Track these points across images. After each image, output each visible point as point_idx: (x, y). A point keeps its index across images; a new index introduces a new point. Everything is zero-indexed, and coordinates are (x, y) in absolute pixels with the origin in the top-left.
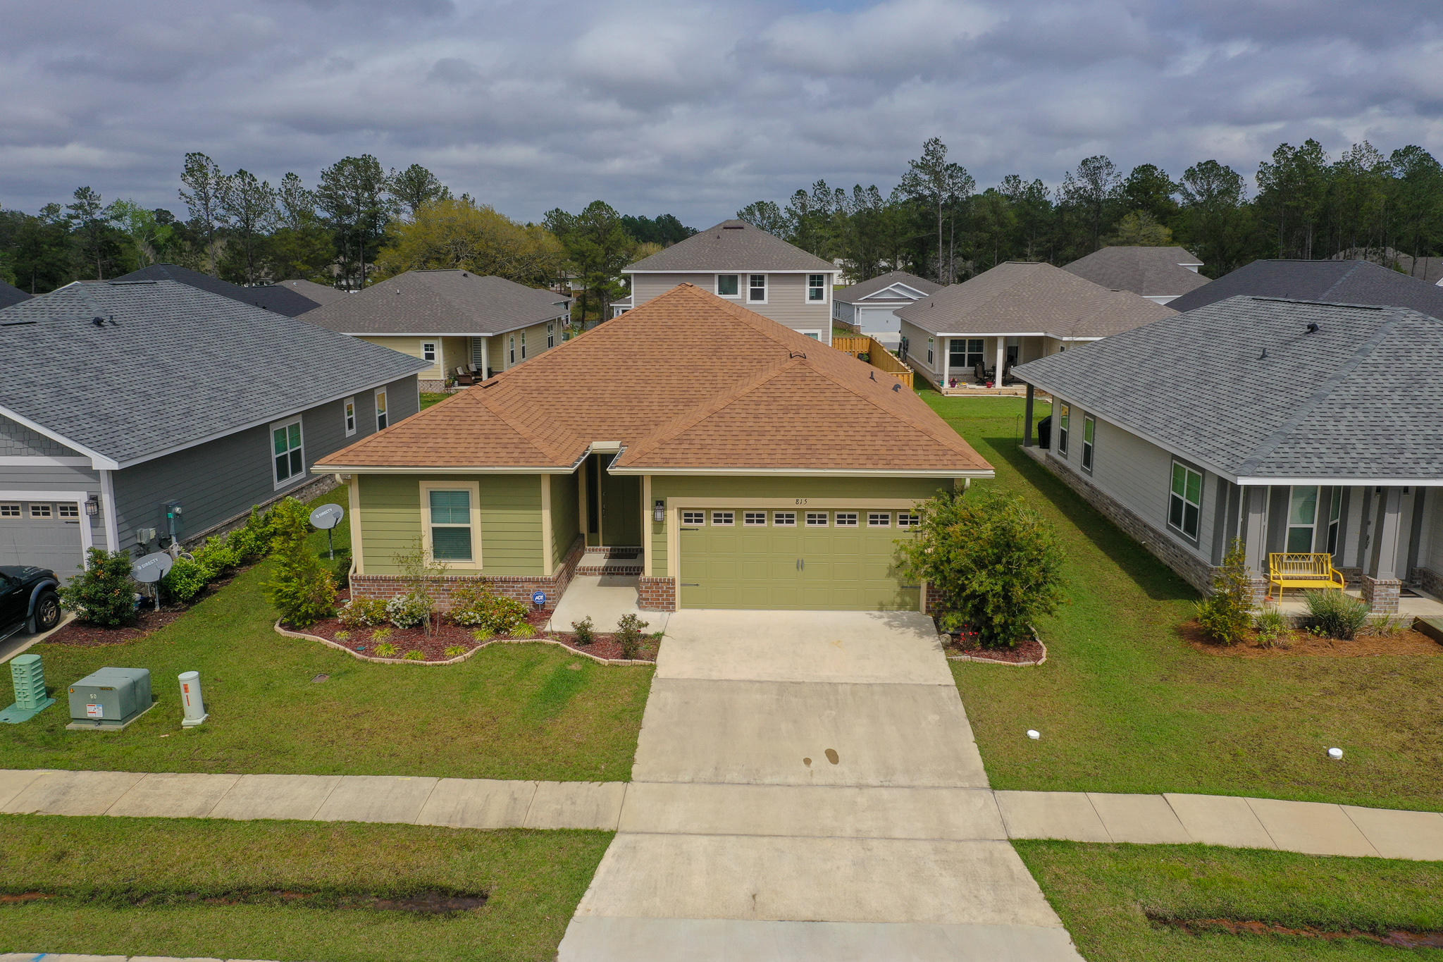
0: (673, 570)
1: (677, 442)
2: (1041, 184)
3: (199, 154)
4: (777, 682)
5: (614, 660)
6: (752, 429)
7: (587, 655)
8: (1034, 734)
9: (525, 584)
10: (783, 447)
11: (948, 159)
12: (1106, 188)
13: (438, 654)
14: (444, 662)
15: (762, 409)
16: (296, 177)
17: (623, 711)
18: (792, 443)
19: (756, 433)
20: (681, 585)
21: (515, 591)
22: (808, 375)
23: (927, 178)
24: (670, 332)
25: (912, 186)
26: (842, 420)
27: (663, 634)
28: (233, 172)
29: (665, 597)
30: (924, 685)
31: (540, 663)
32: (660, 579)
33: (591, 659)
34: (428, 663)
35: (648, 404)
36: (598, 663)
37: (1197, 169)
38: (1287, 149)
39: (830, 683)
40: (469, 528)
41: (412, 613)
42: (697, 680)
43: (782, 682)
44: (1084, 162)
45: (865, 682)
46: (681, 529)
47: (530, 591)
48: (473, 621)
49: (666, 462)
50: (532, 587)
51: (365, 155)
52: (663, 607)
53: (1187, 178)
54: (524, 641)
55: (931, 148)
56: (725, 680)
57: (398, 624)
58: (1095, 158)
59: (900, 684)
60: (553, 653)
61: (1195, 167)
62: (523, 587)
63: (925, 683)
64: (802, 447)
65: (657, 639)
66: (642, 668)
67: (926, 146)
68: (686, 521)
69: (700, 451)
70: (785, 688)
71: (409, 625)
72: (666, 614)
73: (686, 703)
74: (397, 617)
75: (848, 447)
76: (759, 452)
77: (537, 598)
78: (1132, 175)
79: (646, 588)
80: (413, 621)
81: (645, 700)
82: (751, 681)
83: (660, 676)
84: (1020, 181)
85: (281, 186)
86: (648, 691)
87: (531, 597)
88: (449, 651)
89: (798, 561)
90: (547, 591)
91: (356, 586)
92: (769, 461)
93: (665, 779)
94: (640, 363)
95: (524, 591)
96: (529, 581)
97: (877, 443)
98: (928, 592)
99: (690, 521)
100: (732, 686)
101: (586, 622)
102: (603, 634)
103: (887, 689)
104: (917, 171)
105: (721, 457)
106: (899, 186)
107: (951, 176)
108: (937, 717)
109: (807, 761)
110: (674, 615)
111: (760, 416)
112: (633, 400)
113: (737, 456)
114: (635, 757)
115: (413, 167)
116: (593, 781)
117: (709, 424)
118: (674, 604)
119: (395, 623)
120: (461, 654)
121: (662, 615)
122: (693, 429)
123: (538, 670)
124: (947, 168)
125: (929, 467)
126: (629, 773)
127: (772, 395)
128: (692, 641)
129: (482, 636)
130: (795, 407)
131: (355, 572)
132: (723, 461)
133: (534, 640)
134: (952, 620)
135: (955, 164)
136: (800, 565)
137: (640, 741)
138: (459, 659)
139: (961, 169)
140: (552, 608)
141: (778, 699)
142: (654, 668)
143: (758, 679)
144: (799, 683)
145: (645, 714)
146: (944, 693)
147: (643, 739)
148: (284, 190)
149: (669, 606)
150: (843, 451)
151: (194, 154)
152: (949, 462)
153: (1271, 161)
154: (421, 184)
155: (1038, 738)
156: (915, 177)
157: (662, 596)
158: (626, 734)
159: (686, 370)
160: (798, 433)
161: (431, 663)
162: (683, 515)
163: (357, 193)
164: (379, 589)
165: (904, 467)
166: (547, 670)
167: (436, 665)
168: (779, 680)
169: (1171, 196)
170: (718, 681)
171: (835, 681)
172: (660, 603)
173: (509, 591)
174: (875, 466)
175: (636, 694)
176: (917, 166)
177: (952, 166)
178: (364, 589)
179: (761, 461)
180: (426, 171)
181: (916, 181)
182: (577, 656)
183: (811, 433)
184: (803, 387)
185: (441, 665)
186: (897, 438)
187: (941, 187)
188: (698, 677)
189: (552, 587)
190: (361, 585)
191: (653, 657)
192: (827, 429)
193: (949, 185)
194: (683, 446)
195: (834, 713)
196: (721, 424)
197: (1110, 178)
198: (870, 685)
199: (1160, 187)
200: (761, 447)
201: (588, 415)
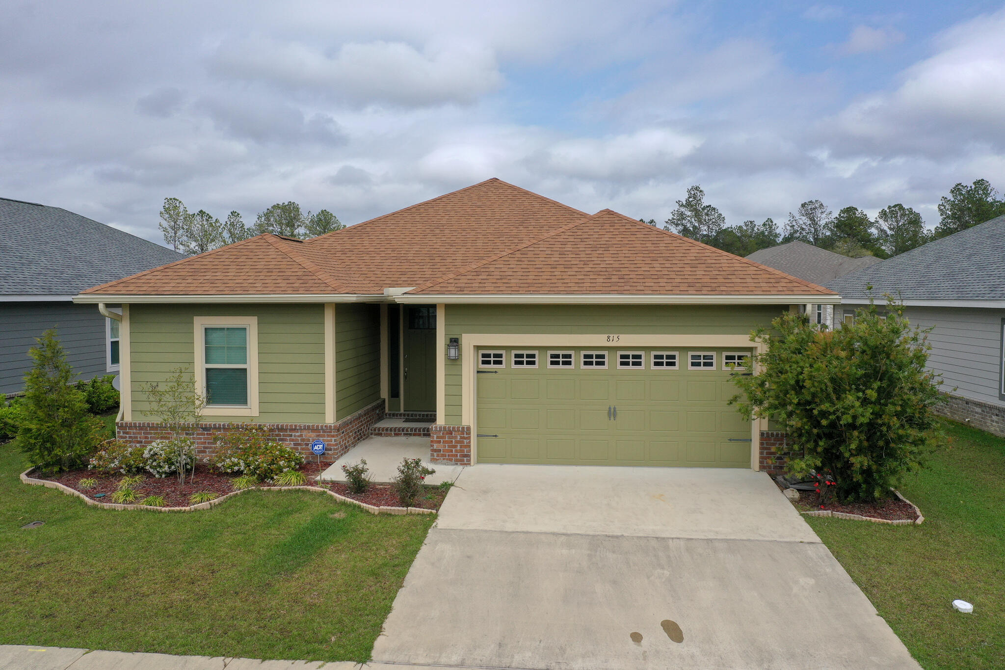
0: (468, 418)
1: (475, 274)
2: (772, 222)
3: (174, 199)
4: (588, 535)
5: (386, 507)
6: (558, 263)
7: (355, 502)
8: (964, 606)
9: (304, 433)
10: (592, 277)
11: (705, 202)
12: (821, 223)
13: (184, 500)
14: (183, 508)
15: (569, 247)
16: (238, 214)
17: (385, 565)
18: (601, 273)
19: (562, 266)
20: (478, 436)
21: (293, 440)
22: (616, 222)
23: (689, 213)
24: (478, 210)
25: (679, 220)
26: (657, 255)
27: (452, 485)
28: (196, 212)
29: (458, 448)
30: (778, 542)
31: (299, 511)
32: (454, 428)
33: (359, 507)
34: (163, 509)
35: (451, 261)
36: (367, 512)
37: (888, 211)
38: (961, 187)
39: (657, 538)
40: (246, 369)
41: (170, 459)
42: (486, 531)
43: (594, 536)
44: (803, 205)
45: (703, 537)
46: (478, 372)
47: (309, 440)
48: (236, 468)
49: (461, 291)
50: (312, 435)
51: (290, 202)
52: (457, 460)
53: (881, 217)
54: (286, 488)
55: (693, 192)
56: (523, 532)
57: (155, 473)
58: (811, 202)
59: (749, 540)
60: (317, 501)
61: (886, 209)
62: (301, 436)
63: (781, 540)
64: (613, 277)
65: (442, 491)
66: (419, 518)
67: (689, 191)
68: (484, 362)
69: (500, 281)
70: (596, 542)
71: (166, 473)
72: (459, 468)
73: (468, 557)
74: (154, 464)
75: (665, 277)
76: (565, 281)
77: (316, 448)
78: (840, 215)
79: (438, 437)
80: (169, 468)
81: (415, 552)
82: (554, 534)
83: (439, 527)
84: (755, 225)
85: (227, 220)
86: (421, 542)
87: (310, 447)
88: (195, 497)
89: (610, 408)
90: (328, 441)
91: (121, 434)
92: (576, 289)
93: (421, 660)
94: (447, 231)
95: (303, 440)
96: (308, 428)
97: (698, 273)
98: (762, 444)
99: (489, 362)
100: (531, 539)
101: (360, 466)
102: (382, 484)
103: (732, 545)
104: (683, 209)
105: (522, 285)
106: (669, 220)
107: (707, 214)
108: (812, 581)
109: (637, 637)
110: (468, 469)
111: (566, 253)
112: (436, 258)
113: (540, 285)
114: (384, 625)
115: (322, 211)
116: (312, 660)
117: (510, 259)
118: (469, 456)
119: (151, 470)
120: (209, 500)
121: (455, 468)
122: (492, 263)
123: (292, 520)
124: (704, 209)
125: (762, 293)
126: (370, 648)
127: (580, 237)
128: (485, 492)
129: (240, 485)
130: (605, 246)
131: (122, 419)
132: (524, 289)
133: (298, 487)
134: (802, 466)
135: (710, 206)
136: (612, 413)
137: (396, 604)
138: (205, 505)
139: (714, 209)
140: (333, 460)
141: (589, 555)
142: (435, 517)
143: (564, 531)
144: (617, 537)
145: (411, 569)
146: (810, 551)
147: (401, 602)
148: (229, 223)
149: (463, 459)
150: (660, 280)
151: (171, 199)
152: (785, 289)
153: (950, 197)
154: (328, 223)
155: (971, 611)
156: (682, 214)
157: (455, 447)
158: (379, 594)
159: (491, 236)
160: (608, 266)
161: (167, 509)
162: (480, 356)
163: (281, 228)
164: (146, 438)
165: (732, 293)
166: (304, 519)
167: (173, 511)
168: (591, 533)
169: (869, 231)
170: (513, 532)
171: (663, 536)
172: (453, 455)
173: (286, 440)
174: (699, 291)
175: (404, 547)
176: (682, 205)
177: (708, 207)
178: (130, 437)
179: (567, 289)
180: (331, 215)
181: (682, 216)
182: (344, 504)
183: (623, 266)
184: (612, 230)
185: (180, 512)
186: (721, 269)
187: (700, 222)
188: (490, 527)
189: (333, 436)
190: (127, 433)
191: (437, 506)
192: (641, 262)
193: (705, 220)
194: (480, 277)
195: (667, 573)
196: (523, 259)
197: (824, 216)
198: (711, 540)
199: (861, 224)
200: (568, 277)
201: (389, 270)
